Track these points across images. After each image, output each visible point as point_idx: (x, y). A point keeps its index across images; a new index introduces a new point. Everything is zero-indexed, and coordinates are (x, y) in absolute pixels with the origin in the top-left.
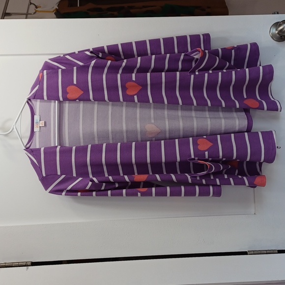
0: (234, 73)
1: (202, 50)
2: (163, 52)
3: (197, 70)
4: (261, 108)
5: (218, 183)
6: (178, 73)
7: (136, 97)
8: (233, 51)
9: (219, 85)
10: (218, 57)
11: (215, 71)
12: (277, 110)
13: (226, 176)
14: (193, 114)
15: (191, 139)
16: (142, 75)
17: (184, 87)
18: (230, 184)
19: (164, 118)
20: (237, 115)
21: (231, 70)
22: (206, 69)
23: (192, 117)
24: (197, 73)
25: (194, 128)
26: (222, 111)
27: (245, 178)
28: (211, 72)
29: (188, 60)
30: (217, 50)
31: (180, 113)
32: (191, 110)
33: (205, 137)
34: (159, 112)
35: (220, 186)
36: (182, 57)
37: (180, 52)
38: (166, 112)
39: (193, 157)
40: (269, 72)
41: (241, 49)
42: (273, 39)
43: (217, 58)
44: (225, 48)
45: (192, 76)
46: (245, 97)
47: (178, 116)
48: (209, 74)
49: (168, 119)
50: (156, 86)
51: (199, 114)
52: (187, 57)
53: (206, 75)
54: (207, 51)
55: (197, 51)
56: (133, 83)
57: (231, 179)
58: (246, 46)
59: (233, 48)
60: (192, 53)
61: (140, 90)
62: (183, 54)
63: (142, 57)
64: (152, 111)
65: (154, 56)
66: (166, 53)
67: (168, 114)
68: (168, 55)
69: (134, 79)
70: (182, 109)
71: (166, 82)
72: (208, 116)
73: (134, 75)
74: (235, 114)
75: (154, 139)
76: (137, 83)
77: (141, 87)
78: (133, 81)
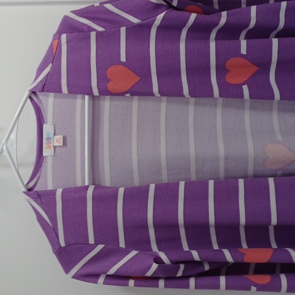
7: (245, 89)
16: (261, 42)
34: (290, 118)
56: (242, 60)
61: (255, 74)
63: (260, 6)
65: (284, 4)
69: (244, 51)
73: (244, 43)
75: (280, 173)
76: (249, 60)
77: (257, 68)
78: (242, 56)
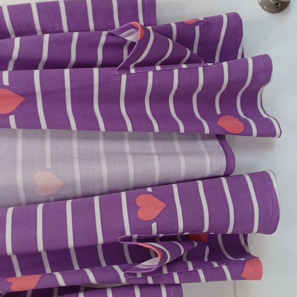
0: (201, 70)
1: (141, 25)
2: (65, 28)
3: (132, 65)
4: (247, 132)
5: (177, 281)
6: (96, 71)
7: (12, 119)
8: (197, 28)
9: (173, 93)
10: (171, 39)
11: (167, 67)
12: (274, 135)
13: (190, 267)
14: (127, 146)
15: (123, 195)
16: (23, 73)
17: (109, 97)
18: (199, 280)
19: (72, 157)
20: (206, 147)
21: (195, 65)
22: (149, 63)
23: (125, 153)
24: (133, 71)
25: (128, 176)
26: (179, 139)
27: (225, 267)
28: (158, 68)
29: (115, 45)
30: (169, 27)
31: (101, 146)
32: (122, 138)
33: (150, 190)
34: (62, 145)
35: (180, 285)
36: (103, 39)
37: (99, 29)
38: (75, 145)
39: (128, 233)
40: (264, 69)
41: (210, 25)
42: (263, 8)
43: (170, 41)
44: (182, 22)
45: (124, 77)
46: (219, 112)
47: (99, 152)
48: (155, 72)
49: (79, 159)
50: (53, 96)
51: (138, 146)
52: (113, 40)
53: (151, 74)
54: (150, 28)
55: (132, 27)
56: (6, 91)
57: (200, 272)
58: (220, 18)
59: (198, 22)
60: (123, 30)
61: (22, 104)
62: (105, 33)
63: (24, 38)
64: (48, 143)
65: (47, 37)
66: (71, 30)
67: (79, 150)
68: (76, 35)
69: (6, 82)
70: (106, 138)
71: (72, 89)
72: (153, 150)
73: (5, 74)
74: (201, 145)
75: (52, 198)
76: (14, 91)
77: (23, 99)
78: (5, 87)
